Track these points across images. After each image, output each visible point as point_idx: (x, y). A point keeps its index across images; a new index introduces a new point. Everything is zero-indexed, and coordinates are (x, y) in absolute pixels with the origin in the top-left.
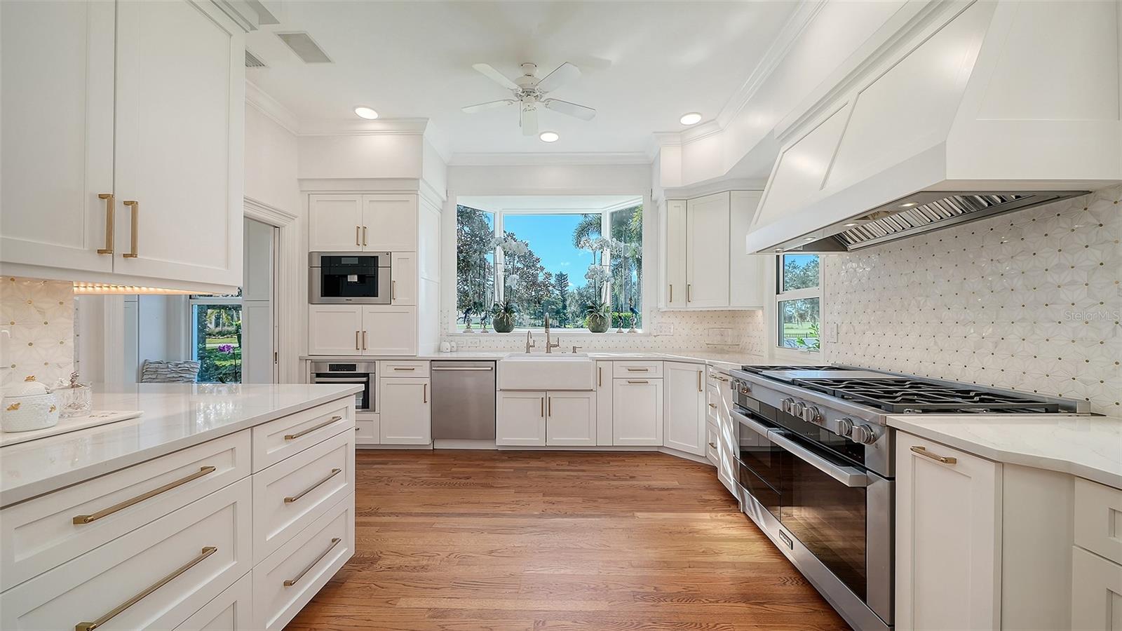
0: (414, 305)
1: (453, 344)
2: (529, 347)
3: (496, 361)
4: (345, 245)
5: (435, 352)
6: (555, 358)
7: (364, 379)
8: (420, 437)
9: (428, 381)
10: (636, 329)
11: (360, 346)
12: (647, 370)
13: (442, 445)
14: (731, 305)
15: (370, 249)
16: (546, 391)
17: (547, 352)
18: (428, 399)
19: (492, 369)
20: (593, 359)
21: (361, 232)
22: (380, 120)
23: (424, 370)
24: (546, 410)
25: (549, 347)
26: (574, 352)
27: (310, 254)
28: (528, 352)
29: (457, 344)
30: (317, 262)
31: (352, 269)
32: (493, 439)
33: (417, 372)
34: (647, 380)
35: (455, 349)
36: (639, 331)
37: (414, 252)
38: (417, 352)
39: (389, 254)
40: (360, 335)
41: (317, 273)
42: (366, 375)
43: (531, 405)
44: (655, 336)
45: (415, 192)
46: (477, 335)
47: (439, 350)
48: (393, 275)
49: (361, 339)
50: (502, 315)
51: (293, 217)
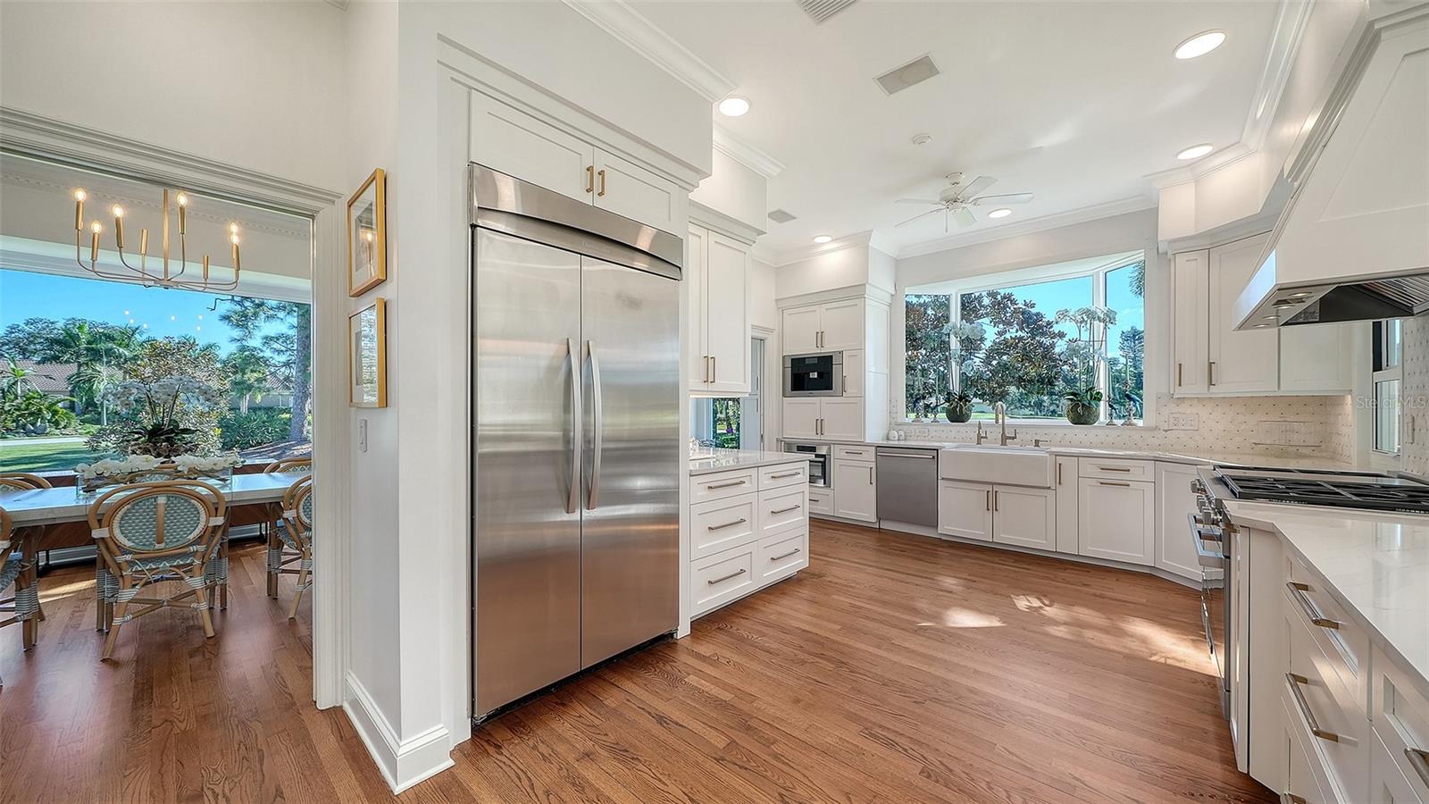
0: (861, 396)
1: (902, 433)
2: (980, 438)
3: (937, 450)
4: (807, 348)
5: (883, 440)
6: (1011, 450)
7: (822, 459)
8: (867, 514)
9: (873, 465)
10: (1135, 421)
11: (819, 432)
12: (1129, 471)
13: (886, 525)
14: (1282, 389)
15: (827, 349)
16: (993, 484)
17: (1002, 445)
18: (874, 481)
19: (934, 457)
20: (1051, 453)
21: (820, 336)
22: (833, 240)
23: (870, 455)
24: (992, 504)
25: (1004, 440)
26: (1037, 445)
27: (784, 357)
28: (979, 443)
29: (905, 433)
30: (789, 364)
31: (813, 368)
32: (934, 527)
33: (865, 456)
34: (1128, 483)
35: (902, 438)
36: (1140, 423)
37: (862, 349)
38: (864, 437)
39: (840, 352)
40: (819, 422)
41: (789, 371)
42: (824, 456)
43: (976, 497)
44: (1166, 431)
45: (862, 296)
46: (927, 424)
47: (888, 439)
48: (844, 371)
49: (820, 425)
50: (955, 404)
51: (772, 331)
